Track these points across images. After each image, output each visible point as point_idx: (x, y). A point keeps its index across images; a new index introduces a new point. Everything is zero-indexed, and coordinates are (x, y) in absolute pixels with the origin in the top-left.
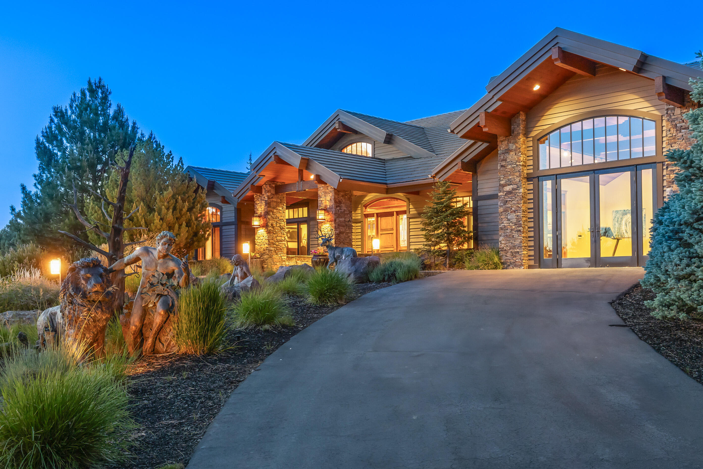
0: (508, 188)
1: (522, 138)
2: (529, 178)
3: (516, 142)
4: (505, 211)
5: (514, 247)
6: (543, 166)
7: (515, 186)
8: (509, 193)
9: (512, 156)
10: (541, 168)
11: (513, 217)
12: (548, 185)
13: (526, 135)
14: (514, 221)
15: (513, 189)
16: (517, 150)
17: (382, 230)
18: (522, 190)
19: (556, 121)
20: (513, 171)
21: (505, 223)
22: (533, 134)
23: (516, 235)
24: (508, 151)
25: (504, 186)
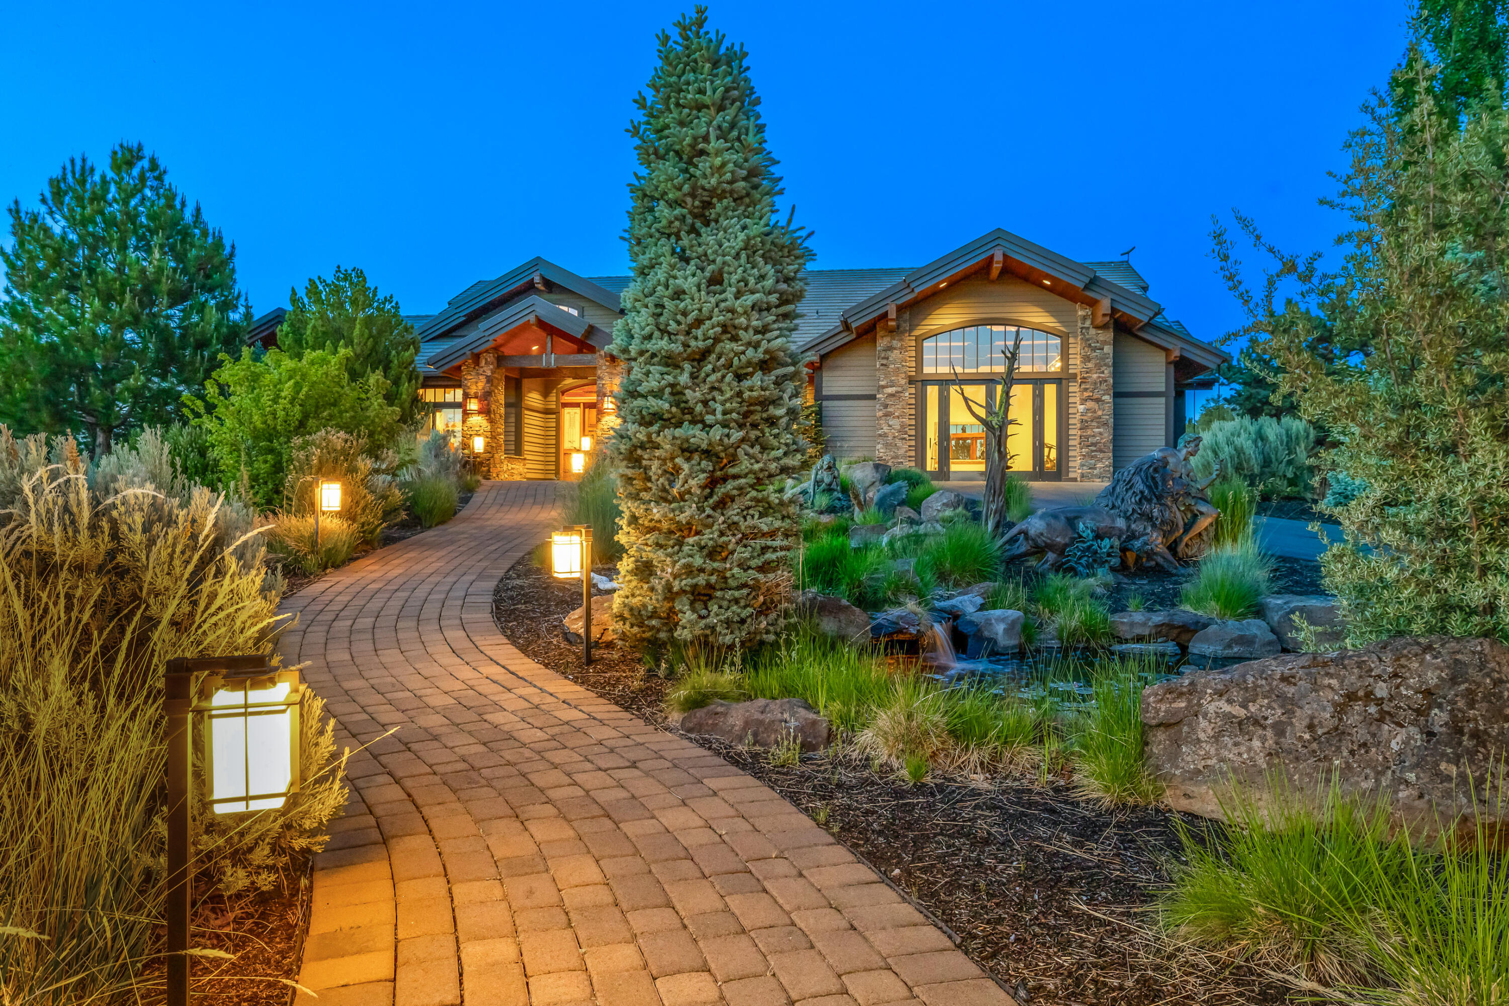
0: (890, 390)
1: (904, 337)
2: (912, 382)
3: (898, 340)
4: (886, 415)
5: (897, 457)
6: (928, 369)
7: (900, 389)
8: (892, 395)
9: (895, 355)
10: (925, 372)
11: (896, 423)
12: (933, 392)
13: (910, 333)
14: (898, 427)
15: (897, 392)
16: (903, 349)
18: (904, 394)
19: (947, 322)
20: (897, 371)
21: (886, 429)
22: (918, 332)
23: (899, 444)
24: (890, 348)
25: (884, 387)
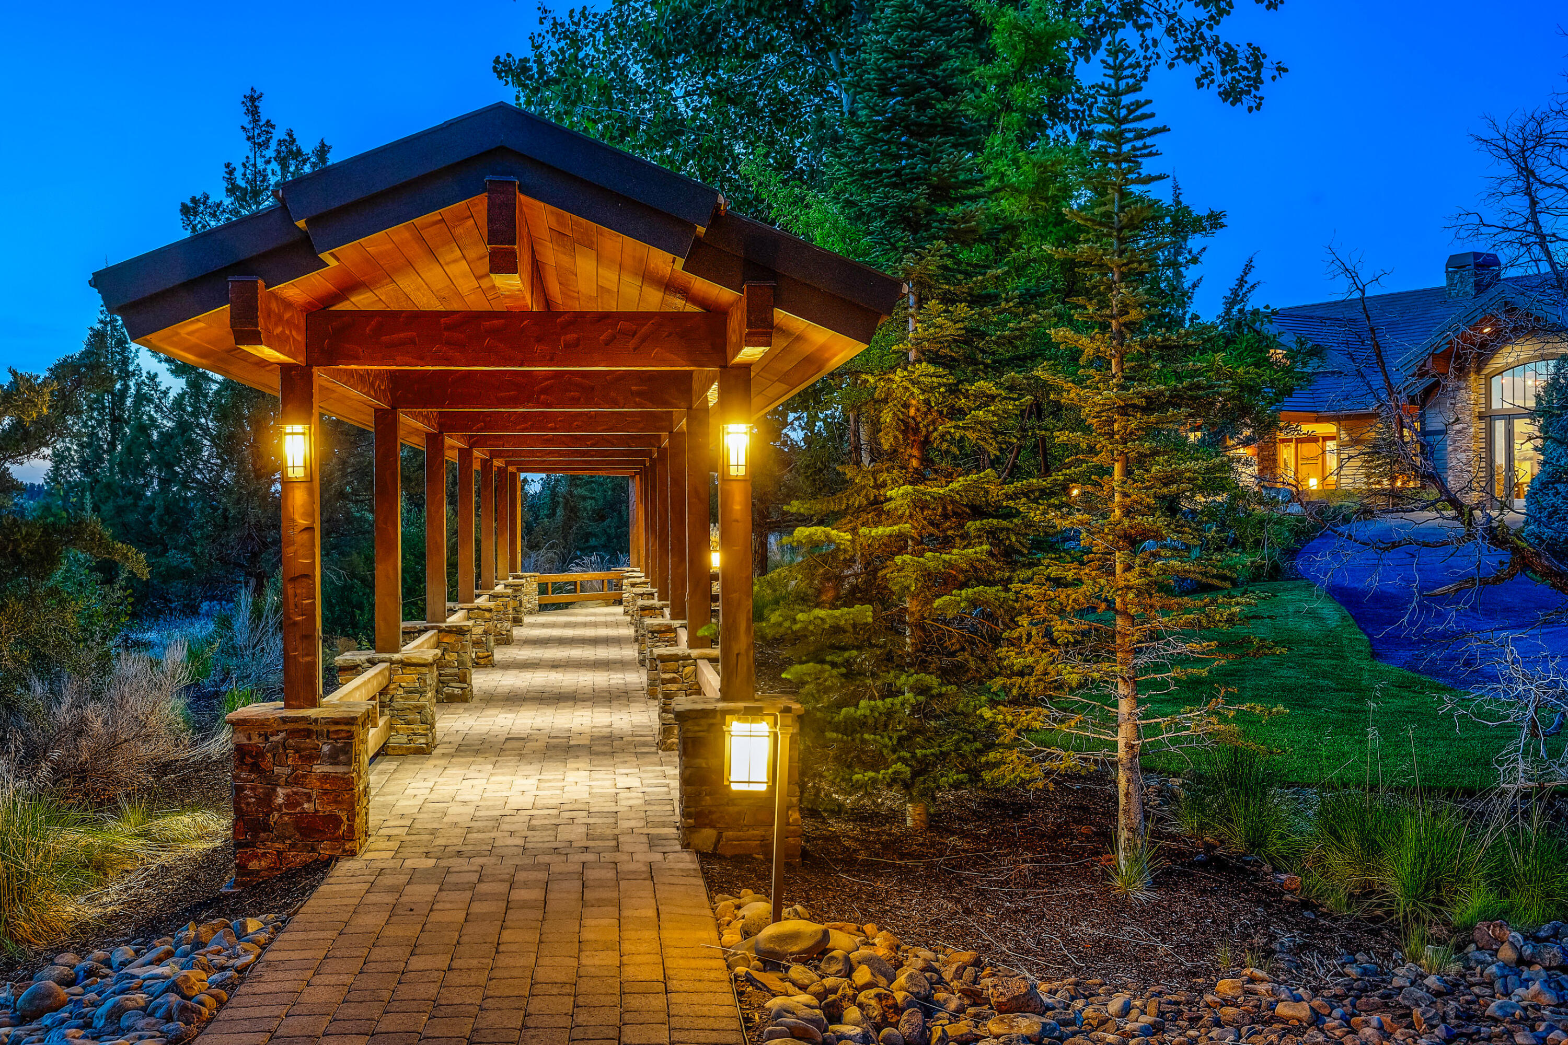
0: (1458, 427)
1: (1473, 376)
2: (1481, 417)
3: (1466, 380)
4: (1455, 450)
6: (1496, 405)
7: (1466, 425)
8: (1459, 432)
9: (1462, 395)
10: (1494, 407)
11: (1462, 456)
12: (1500, 427)
13: (1478, 371)
14: (1464, 460)
15: (1464, 428)
16: (1468, 388)
17: (1302, 459)
18: (1472, 430)
19: (1509, 360)
20: (1463, 410)
21: (1455, 462)
22: (1486, 372)
24: (1458, 389)
25: (1454, 424)
